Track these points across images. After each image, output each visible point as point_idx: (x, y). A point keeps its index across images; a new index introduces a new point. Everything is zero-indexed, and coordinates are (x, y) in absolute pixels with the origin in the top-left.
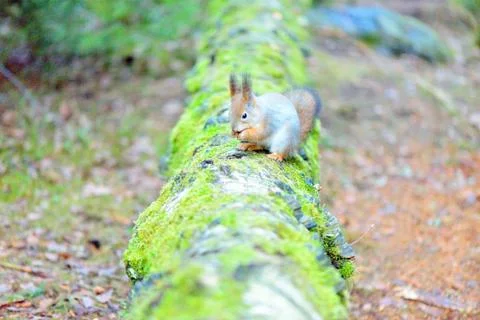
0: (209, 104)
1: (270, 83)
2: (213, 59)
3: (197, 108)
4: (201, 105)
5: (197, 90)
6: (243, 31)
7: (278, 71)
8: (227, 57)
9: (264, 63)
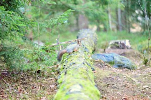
0: (66, 88)
1: (84, 80)
2: (66, 73)
3: (62, 89)
4: (63, 88)
5: (61, 83)
6: (74, 64)
7: (86, 76)
8: (70, 72)
9: (82, 74)
